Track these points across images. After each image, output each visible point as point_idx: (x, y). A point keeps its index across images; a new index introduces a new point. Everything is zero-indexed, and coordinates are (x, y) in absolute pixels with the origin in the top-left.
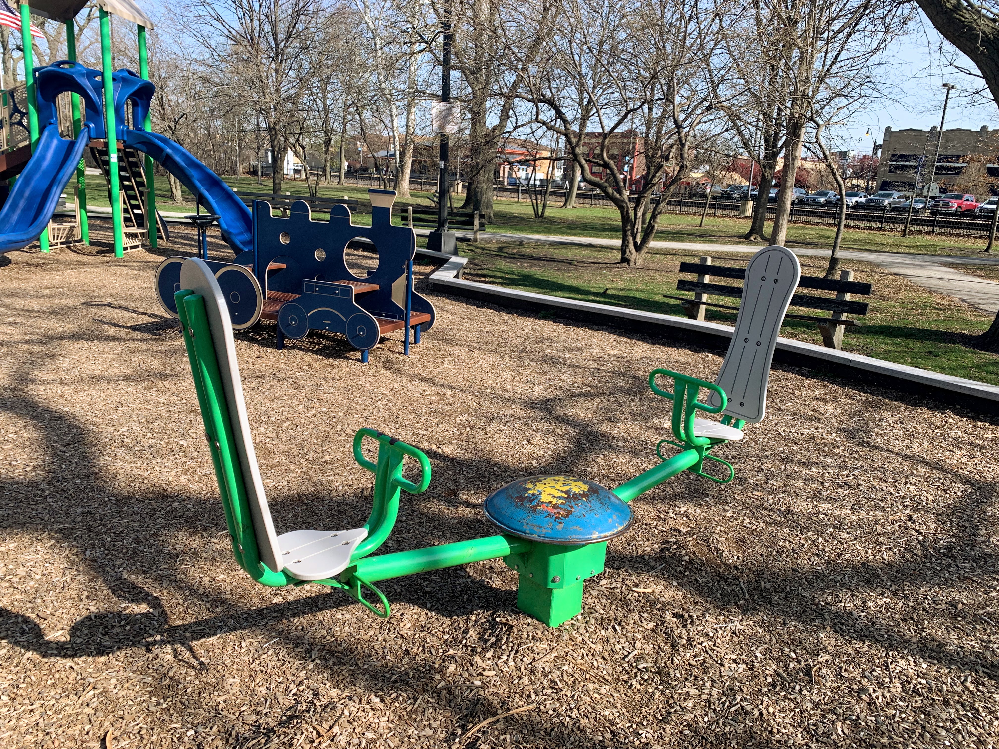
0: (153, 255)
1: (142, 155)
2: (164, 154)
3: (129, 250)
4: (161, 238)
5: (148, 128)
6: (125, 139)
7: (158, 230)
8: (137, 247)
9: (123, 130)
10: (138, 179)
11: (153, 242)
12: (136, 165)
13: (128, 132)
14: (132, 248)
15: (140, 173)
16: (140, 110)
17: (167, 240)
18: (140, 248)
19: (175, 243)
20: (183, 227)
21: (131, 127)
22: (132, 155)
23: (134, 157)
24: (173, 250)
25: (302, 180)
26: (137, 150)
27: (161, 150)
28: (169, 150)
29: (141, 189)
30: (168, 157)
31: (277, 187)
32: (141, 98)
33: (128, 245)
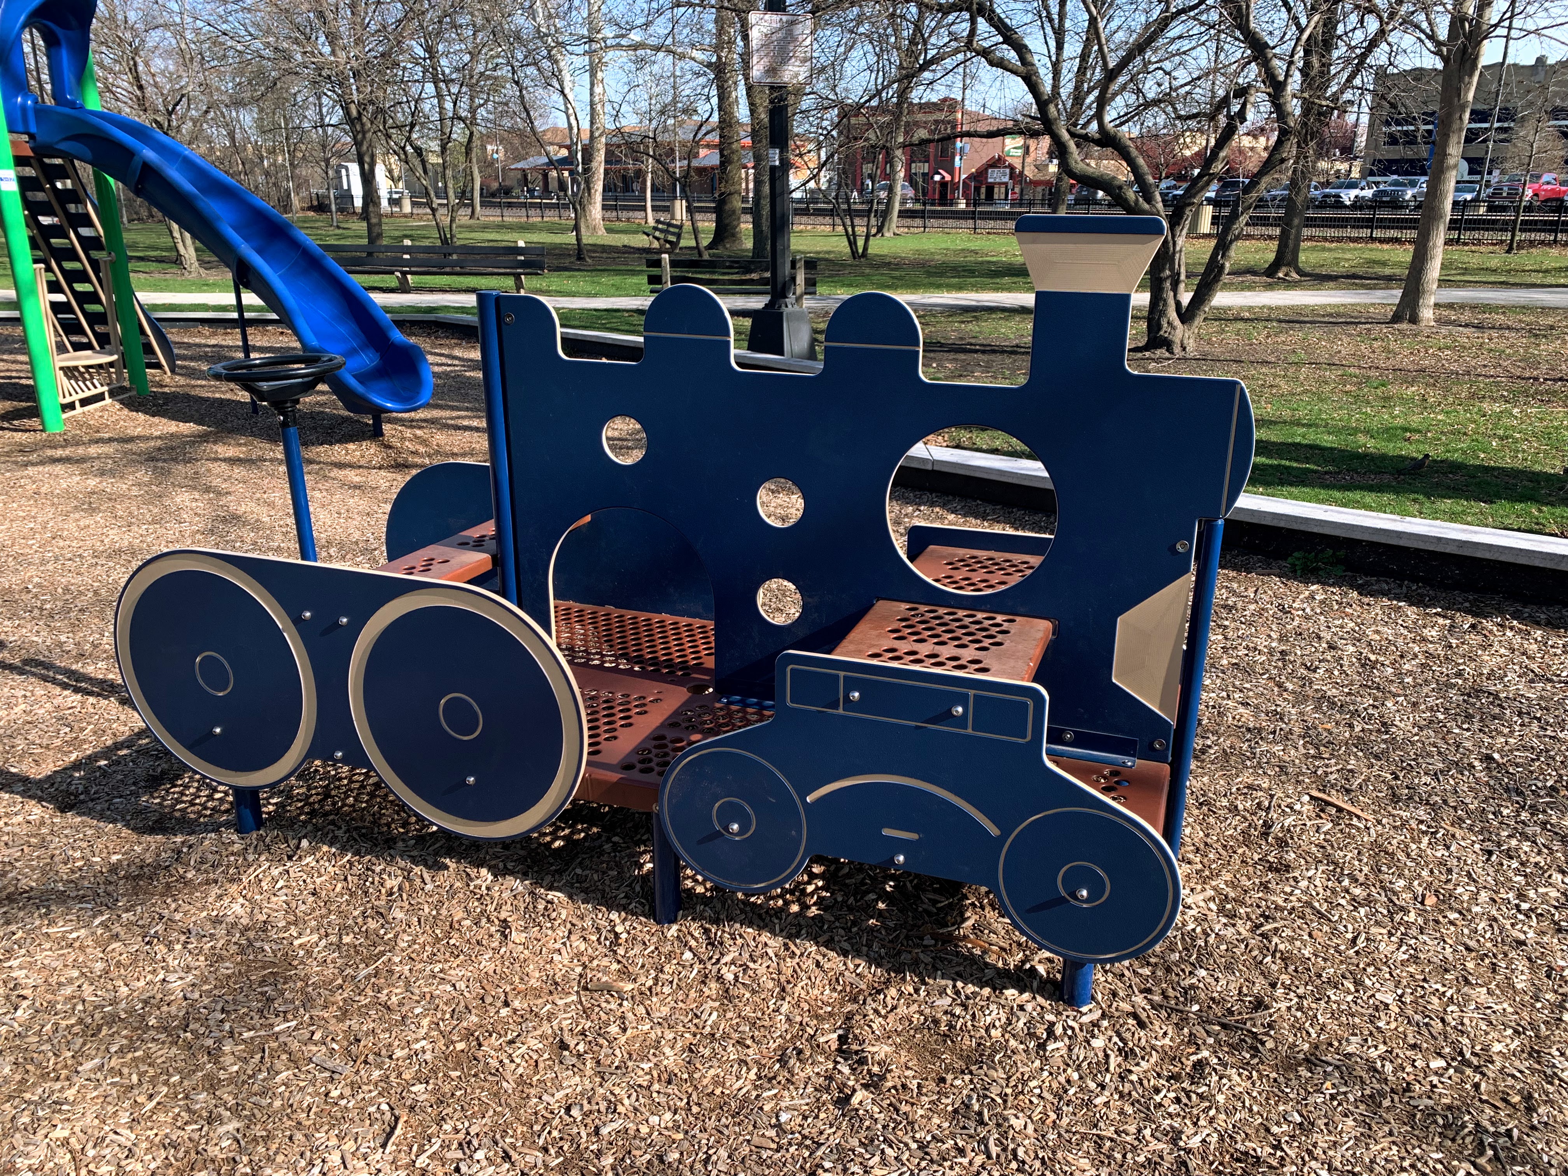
0: (141, 416)
1: (85, 171)
2: (137, 163)
3: (79, 410)
4: (158, 366)
5: (93, 102)
6: (33, 129)
7: (148, 349)
8: (100, 397)
9: (24, 108)
10: (85, 232)
11: (137, 378)
12: (73, 196)
13: (41, 112)
14: (84, 402)
15: (87, 215)
16: (65, 55)
17: (173, 371)
18: (108, 401)
19: (192, 373)
20: (206, 330)
21: (49, 101)
22: (62, 173)
23: (64, 176)
24: (187, 397)
25: (405, 216)
26: (69, 157)
27: (129, 153)
28: (149, 154)
29: (95, 254)
30: (148, 169)
31: (376, 230)
32: (65, 26)
33: (75, 398)
